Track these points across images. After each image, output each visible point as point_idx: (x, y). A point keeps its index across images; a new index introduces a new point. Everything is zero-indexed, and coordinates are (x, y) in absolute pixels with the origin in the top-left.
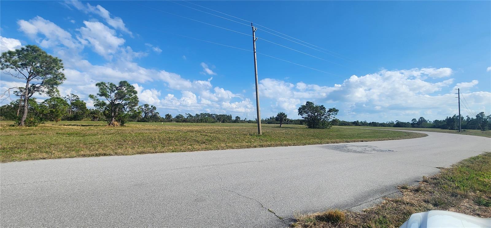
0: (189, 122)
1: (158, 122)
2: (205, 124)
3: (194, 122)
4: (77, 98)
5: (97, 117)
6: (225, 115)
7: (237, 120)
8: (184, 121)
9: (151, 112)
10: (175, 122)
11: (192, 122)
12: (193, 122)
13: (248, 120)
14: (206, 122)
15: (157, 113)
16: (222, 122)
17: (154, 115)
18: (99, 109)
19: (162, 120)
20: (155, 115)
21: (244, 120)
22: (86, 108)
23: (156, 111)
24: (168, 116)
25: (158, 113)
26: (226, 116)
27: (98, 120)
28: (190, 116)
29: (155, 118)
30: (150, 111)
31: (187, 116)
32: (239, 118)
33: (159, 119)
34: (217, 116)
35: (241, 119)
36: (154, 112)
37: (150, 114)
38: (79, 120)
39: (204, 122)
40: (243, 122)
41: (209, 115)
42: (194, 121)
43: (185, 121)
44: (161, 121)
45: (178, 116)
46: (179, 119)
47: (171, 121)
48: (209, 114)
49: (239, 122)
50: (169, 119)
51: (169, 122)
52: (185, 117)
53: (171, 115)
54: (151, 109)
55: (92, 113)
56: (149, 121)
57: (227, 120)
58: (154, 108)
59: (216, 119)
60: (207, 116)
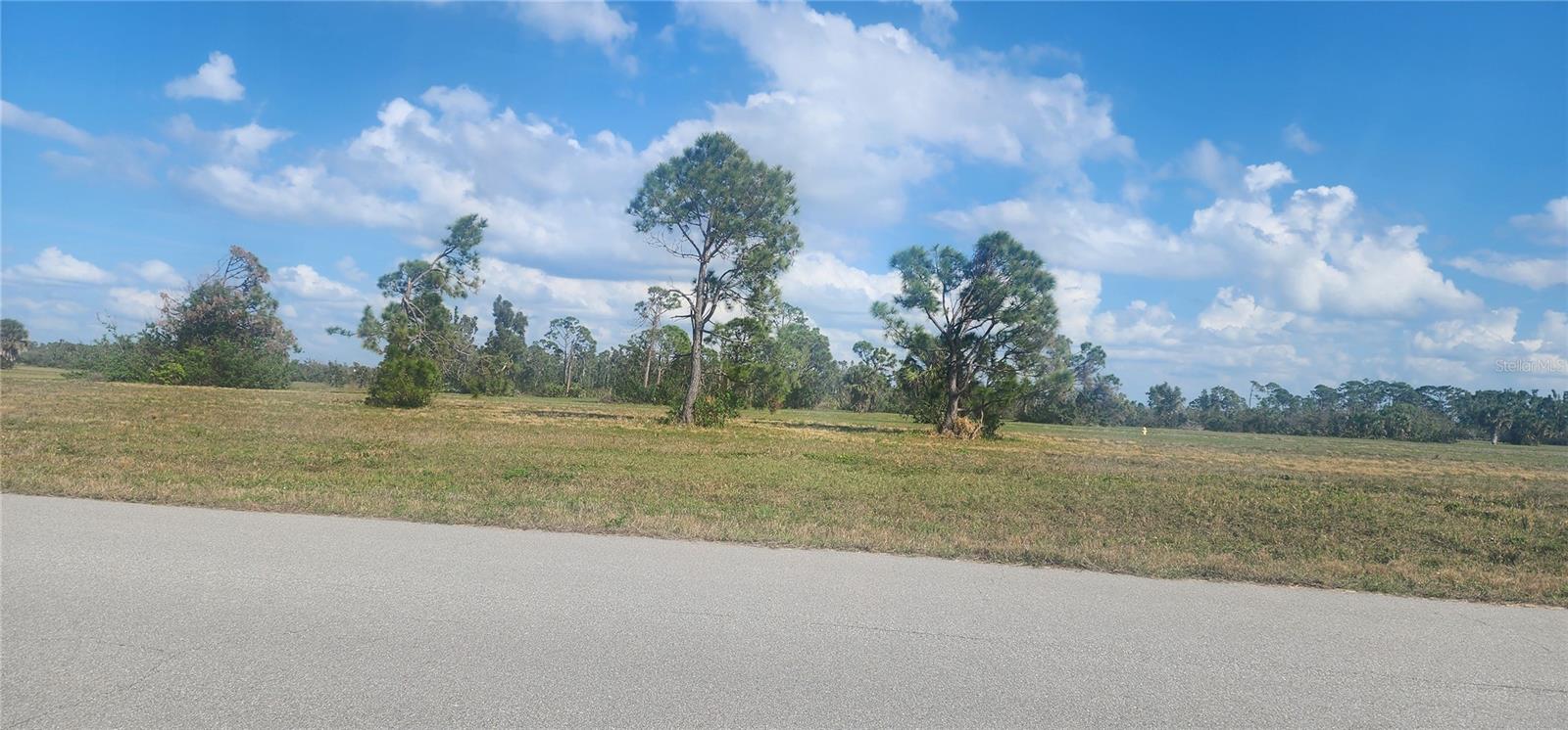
1: (1113, 425)
2: (1385, 445)
3: (1315, 434)
4: (798, 319)
5: (866, 396)
6: (1523, 394)
8: (1250, 423)
9: (1082, 371)
10: (1200, 429)
11: (1297, 433)
12: (1305, 434)
14: (1391, 435)
15: (1111, 378)
16: (1502, 440)
17: (1096, 392)
18: (871, 362)
19: (1133, 418)
20: (1100, 390)
22: (829, 356)
23: (1103, 371)
24: (1164, 397)
25: (1116, 381)
26: (1533, 399)
27: (870, 410)
28: (1282, 395)
29: (1100, 406)
30: (1077, 369)
31: (1264, 395)
33: (1121, 409)
34: (1461, 400)
36: (1094, 375)
37: (1078, 386)
38: (806, 406)
39: (1377, 434)
41: (1403, 394)
42: (1312, 428)
43: (1256, 423)
44: (1130, 423)
45: (1209, 393)
46: (1218, 415)
47: (1182, 420)
48: (1401, 386)
50: (1170, 409)
51: (1167, 426)
52: (1254, 404)
53: (1177, 389)
54: (1082, 362)
55: (847, 379)
56: (1074, 417)
57: (1544, 426)
58: (1097, 355)
59: (1456, 419)
60: (1388, 401)
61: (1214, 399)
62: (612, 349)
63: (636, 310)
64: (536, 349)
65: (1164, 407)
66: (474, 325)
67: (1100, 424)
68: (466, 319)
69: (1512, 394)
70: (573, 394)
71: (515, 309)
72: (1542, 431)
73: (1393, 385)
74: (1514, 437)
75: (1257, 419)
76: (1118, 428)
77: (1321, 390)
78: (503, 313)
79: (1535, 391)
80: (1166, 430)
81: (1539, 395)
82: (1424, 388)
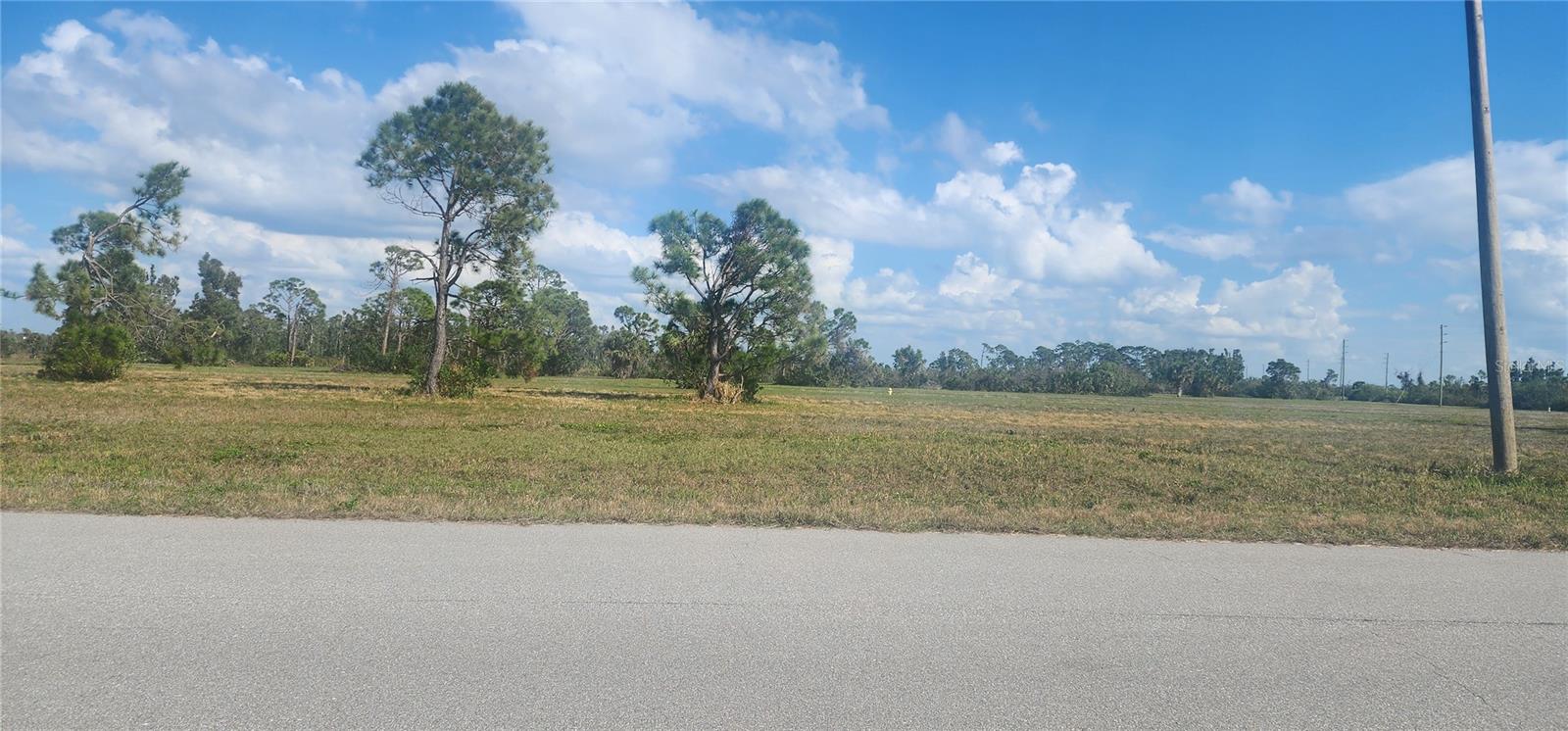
0: (1008, 386)
1: (863, 386)
2: (1092, 399)
3: (1035, 391)
4: (555, 282)
5: (627, 362)
6: (1202, 352)
7: (1279, 383)
8: (981, 381)
9: (835, 337)
10: (939, 388)
11: (1020, 390)
12: (1028, 391)
13: (1350, 381)
14: (1097, 390)
15: (861, 341)
16: (1185, 393)
17: (847, 355)
18: (633, 327)
19: (881, 380)
20: (851, 353)
21: (1324, 383)
22: (589, 321)
23: (854, 336)
24: (908, 359)
25: (866, 345)
26: (1210, 357)
27: (632, 376)
28: (1009, 356)
29: (849, 369)
30: (830, 334)
31: (994, 356)
32: (1293, 370)
33: (870, 371)
34: (1154, 358)
35: (1303, 378)
36: (847, 339)
37: (831, 349)
38: (564, 373)
39: (1086, 390)
40: (1311, 392)
41: (1108, 353)
42: (1033, 385)
43: (986, 382)
44: (878, 384)
45: (947, 355)
46: (954, 375)
47: (923, 381)
48: (1106, 346)
49: (1293, 393)
50: (911, 371)
51: (910, 386)
52: (985, 364)
53: (919, 352)
54: (835, 326)
55: (608, 345)
56: (828, 379)
57: (1218, 380)
58: (848, 320)
59: (1150, 376)
60: (1095, 360)
61: (951, 360)
62: (344, 313)
63: (371, 270)
64: (253, 313)
65: (908, 369)
66: (175, 286)
67: (851, 386)
68: (165, 279)
69: (1193, 353)
70: (300, 363)
71: (226, 269)
72: (1216, 384)
73: (1100, 346)
74: (1194, 391)
75: (987, 379)
76: (867, 389)
77: (1041, 351)
78: (210, 272)
79: (1211, 350)
80: (910, 390)
81: (1215, 353)
82: (1124, 348)
